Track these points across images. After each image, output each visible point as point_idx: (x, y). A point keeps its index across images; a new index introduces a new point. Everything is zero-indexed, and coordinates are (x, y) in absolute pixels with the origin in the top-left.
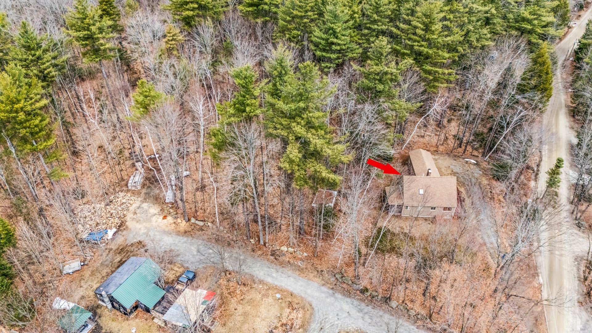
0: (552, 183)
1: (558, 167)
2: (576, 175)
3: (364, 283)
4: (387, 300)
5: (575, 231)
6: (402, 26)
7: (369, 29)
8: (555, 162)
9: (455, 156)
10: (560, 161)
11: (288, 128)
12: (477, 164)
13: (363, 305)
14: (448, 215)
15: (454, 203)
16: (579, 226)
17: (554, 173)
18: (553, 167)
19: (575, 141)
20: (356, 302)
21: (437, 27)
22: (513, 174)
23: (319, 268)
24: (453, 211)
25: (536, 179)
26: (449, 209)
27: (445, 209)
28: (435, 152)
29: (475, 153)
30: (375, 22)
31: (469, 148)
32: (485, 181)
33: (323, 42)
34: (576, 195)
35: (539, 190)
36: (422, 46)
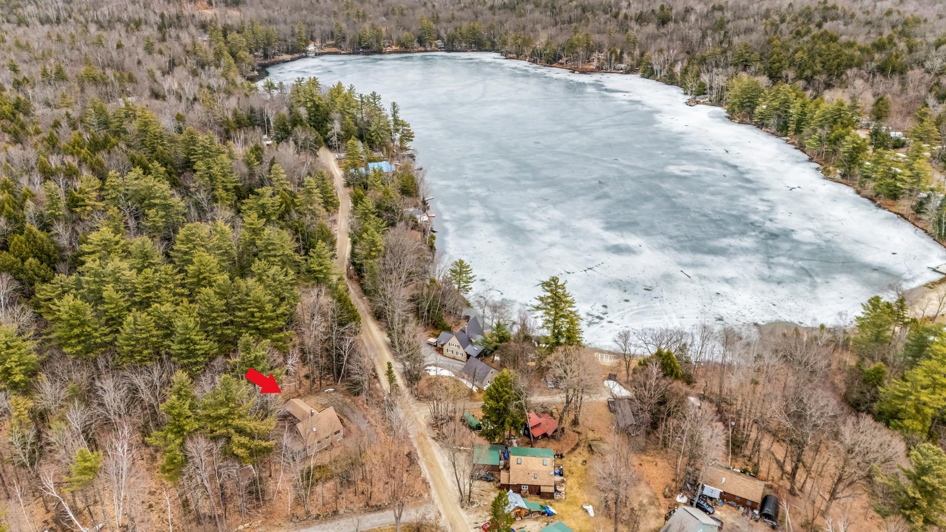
0: (391, 379)
1: (390, 368)
2: (402, 366)
3: (314, 512)
4: (335, 513)
5: (419, 403)
6: (240, 314)
7: (212, 325)
8: (386, 366)
9: (316, 392)
10: (389, 364)
11: (227, 425)
12: (336, 391)
13: (323, 525)
14: (339, 438)
15: (339, 426)
16: (419, 399)
17: (390, 373)
18: (387, 369)
19: (388, 340)
20: (317, 527)
21: (269, 307)
22: (366, 385)
23: (276, 523)
24: (342, 431)
25: (379, 381)
26: (339, 432)
27: (336, 433)
28: (299, 396)
29: (329, 383)
30: (215, 319)
31: (323, 382)
32: (348, 401)
33: (184, 352)
34: (408, 380)
35: (384, 388)
36: (263, 324)
